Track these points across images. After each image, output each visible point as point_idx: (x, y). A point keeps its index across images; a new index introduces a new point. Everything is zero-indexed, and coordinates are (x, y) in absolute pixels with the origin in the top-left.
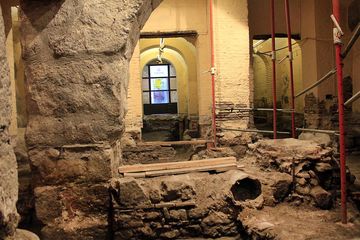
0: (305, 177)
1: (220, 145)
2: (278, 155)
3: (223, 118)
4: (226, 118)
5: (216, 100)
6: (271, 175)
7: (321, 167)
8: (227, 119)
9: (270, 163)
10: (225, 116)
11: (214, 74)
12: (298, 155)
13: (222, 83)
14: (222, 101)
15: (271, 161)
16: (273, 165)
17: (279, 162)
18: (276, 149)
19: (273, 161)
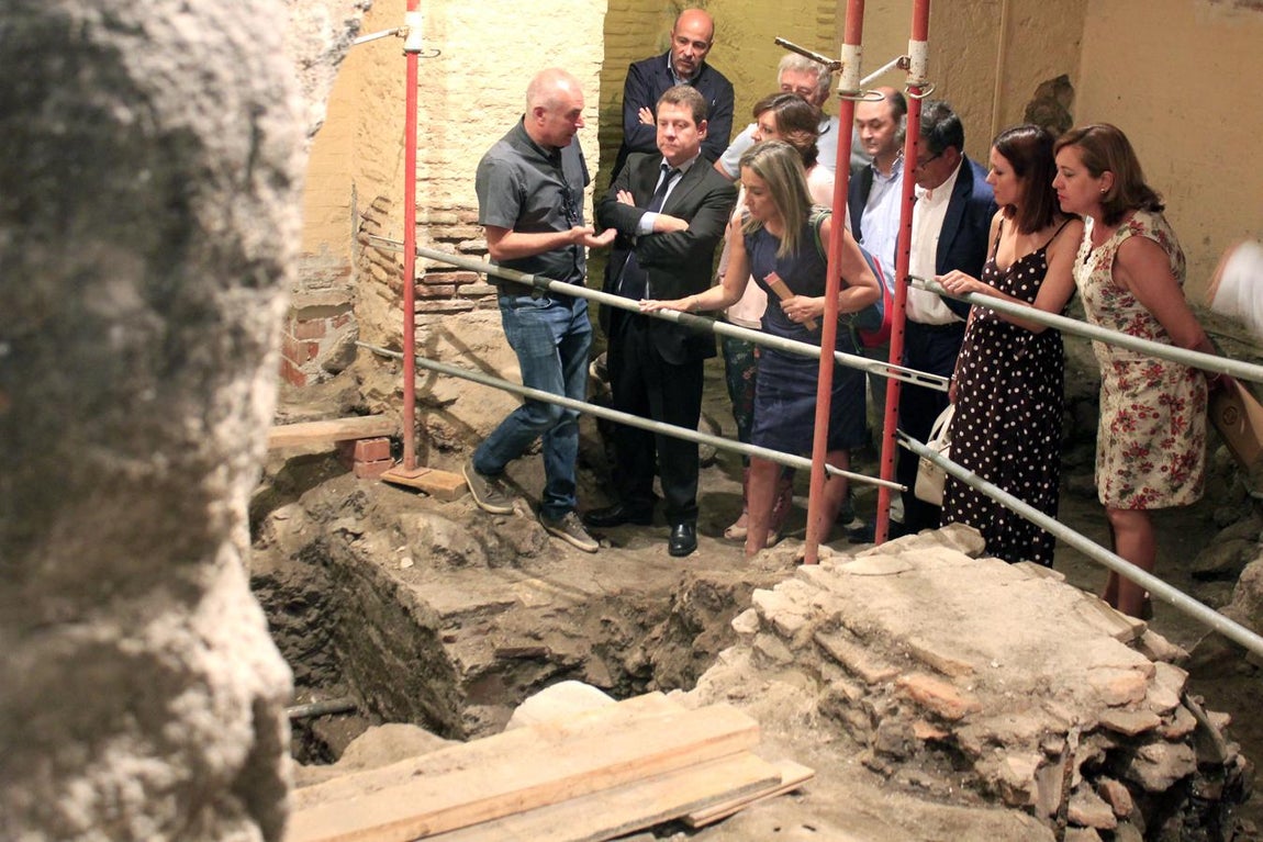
0: (1101, 826)
1: (431, 451)
2: (969, 712)
3: (448, 297)
4: (463, 296)
5: (422, 196)
6: (953, 826)
7: (1161, 765)
8: (470, 303)
9: (919, 744)
10: (458, 284)
11: (416, 52)
12: (1057, 708)
13: (452, 98)
14: (446, 203)
15: (924, 731)
16: (934, 750)
17: (976, 747)
18: (945, 668)
19: (938, 735)
